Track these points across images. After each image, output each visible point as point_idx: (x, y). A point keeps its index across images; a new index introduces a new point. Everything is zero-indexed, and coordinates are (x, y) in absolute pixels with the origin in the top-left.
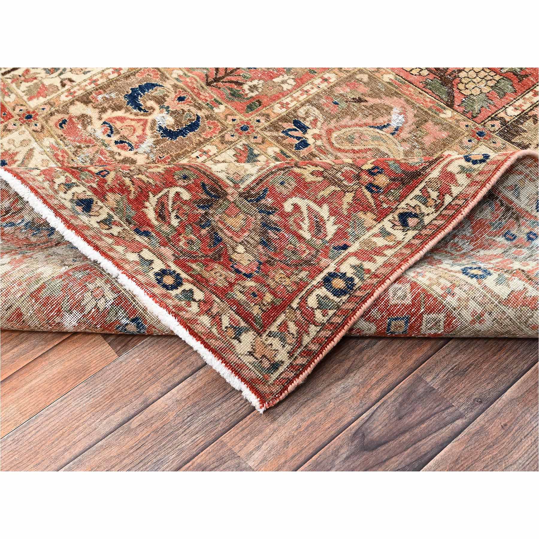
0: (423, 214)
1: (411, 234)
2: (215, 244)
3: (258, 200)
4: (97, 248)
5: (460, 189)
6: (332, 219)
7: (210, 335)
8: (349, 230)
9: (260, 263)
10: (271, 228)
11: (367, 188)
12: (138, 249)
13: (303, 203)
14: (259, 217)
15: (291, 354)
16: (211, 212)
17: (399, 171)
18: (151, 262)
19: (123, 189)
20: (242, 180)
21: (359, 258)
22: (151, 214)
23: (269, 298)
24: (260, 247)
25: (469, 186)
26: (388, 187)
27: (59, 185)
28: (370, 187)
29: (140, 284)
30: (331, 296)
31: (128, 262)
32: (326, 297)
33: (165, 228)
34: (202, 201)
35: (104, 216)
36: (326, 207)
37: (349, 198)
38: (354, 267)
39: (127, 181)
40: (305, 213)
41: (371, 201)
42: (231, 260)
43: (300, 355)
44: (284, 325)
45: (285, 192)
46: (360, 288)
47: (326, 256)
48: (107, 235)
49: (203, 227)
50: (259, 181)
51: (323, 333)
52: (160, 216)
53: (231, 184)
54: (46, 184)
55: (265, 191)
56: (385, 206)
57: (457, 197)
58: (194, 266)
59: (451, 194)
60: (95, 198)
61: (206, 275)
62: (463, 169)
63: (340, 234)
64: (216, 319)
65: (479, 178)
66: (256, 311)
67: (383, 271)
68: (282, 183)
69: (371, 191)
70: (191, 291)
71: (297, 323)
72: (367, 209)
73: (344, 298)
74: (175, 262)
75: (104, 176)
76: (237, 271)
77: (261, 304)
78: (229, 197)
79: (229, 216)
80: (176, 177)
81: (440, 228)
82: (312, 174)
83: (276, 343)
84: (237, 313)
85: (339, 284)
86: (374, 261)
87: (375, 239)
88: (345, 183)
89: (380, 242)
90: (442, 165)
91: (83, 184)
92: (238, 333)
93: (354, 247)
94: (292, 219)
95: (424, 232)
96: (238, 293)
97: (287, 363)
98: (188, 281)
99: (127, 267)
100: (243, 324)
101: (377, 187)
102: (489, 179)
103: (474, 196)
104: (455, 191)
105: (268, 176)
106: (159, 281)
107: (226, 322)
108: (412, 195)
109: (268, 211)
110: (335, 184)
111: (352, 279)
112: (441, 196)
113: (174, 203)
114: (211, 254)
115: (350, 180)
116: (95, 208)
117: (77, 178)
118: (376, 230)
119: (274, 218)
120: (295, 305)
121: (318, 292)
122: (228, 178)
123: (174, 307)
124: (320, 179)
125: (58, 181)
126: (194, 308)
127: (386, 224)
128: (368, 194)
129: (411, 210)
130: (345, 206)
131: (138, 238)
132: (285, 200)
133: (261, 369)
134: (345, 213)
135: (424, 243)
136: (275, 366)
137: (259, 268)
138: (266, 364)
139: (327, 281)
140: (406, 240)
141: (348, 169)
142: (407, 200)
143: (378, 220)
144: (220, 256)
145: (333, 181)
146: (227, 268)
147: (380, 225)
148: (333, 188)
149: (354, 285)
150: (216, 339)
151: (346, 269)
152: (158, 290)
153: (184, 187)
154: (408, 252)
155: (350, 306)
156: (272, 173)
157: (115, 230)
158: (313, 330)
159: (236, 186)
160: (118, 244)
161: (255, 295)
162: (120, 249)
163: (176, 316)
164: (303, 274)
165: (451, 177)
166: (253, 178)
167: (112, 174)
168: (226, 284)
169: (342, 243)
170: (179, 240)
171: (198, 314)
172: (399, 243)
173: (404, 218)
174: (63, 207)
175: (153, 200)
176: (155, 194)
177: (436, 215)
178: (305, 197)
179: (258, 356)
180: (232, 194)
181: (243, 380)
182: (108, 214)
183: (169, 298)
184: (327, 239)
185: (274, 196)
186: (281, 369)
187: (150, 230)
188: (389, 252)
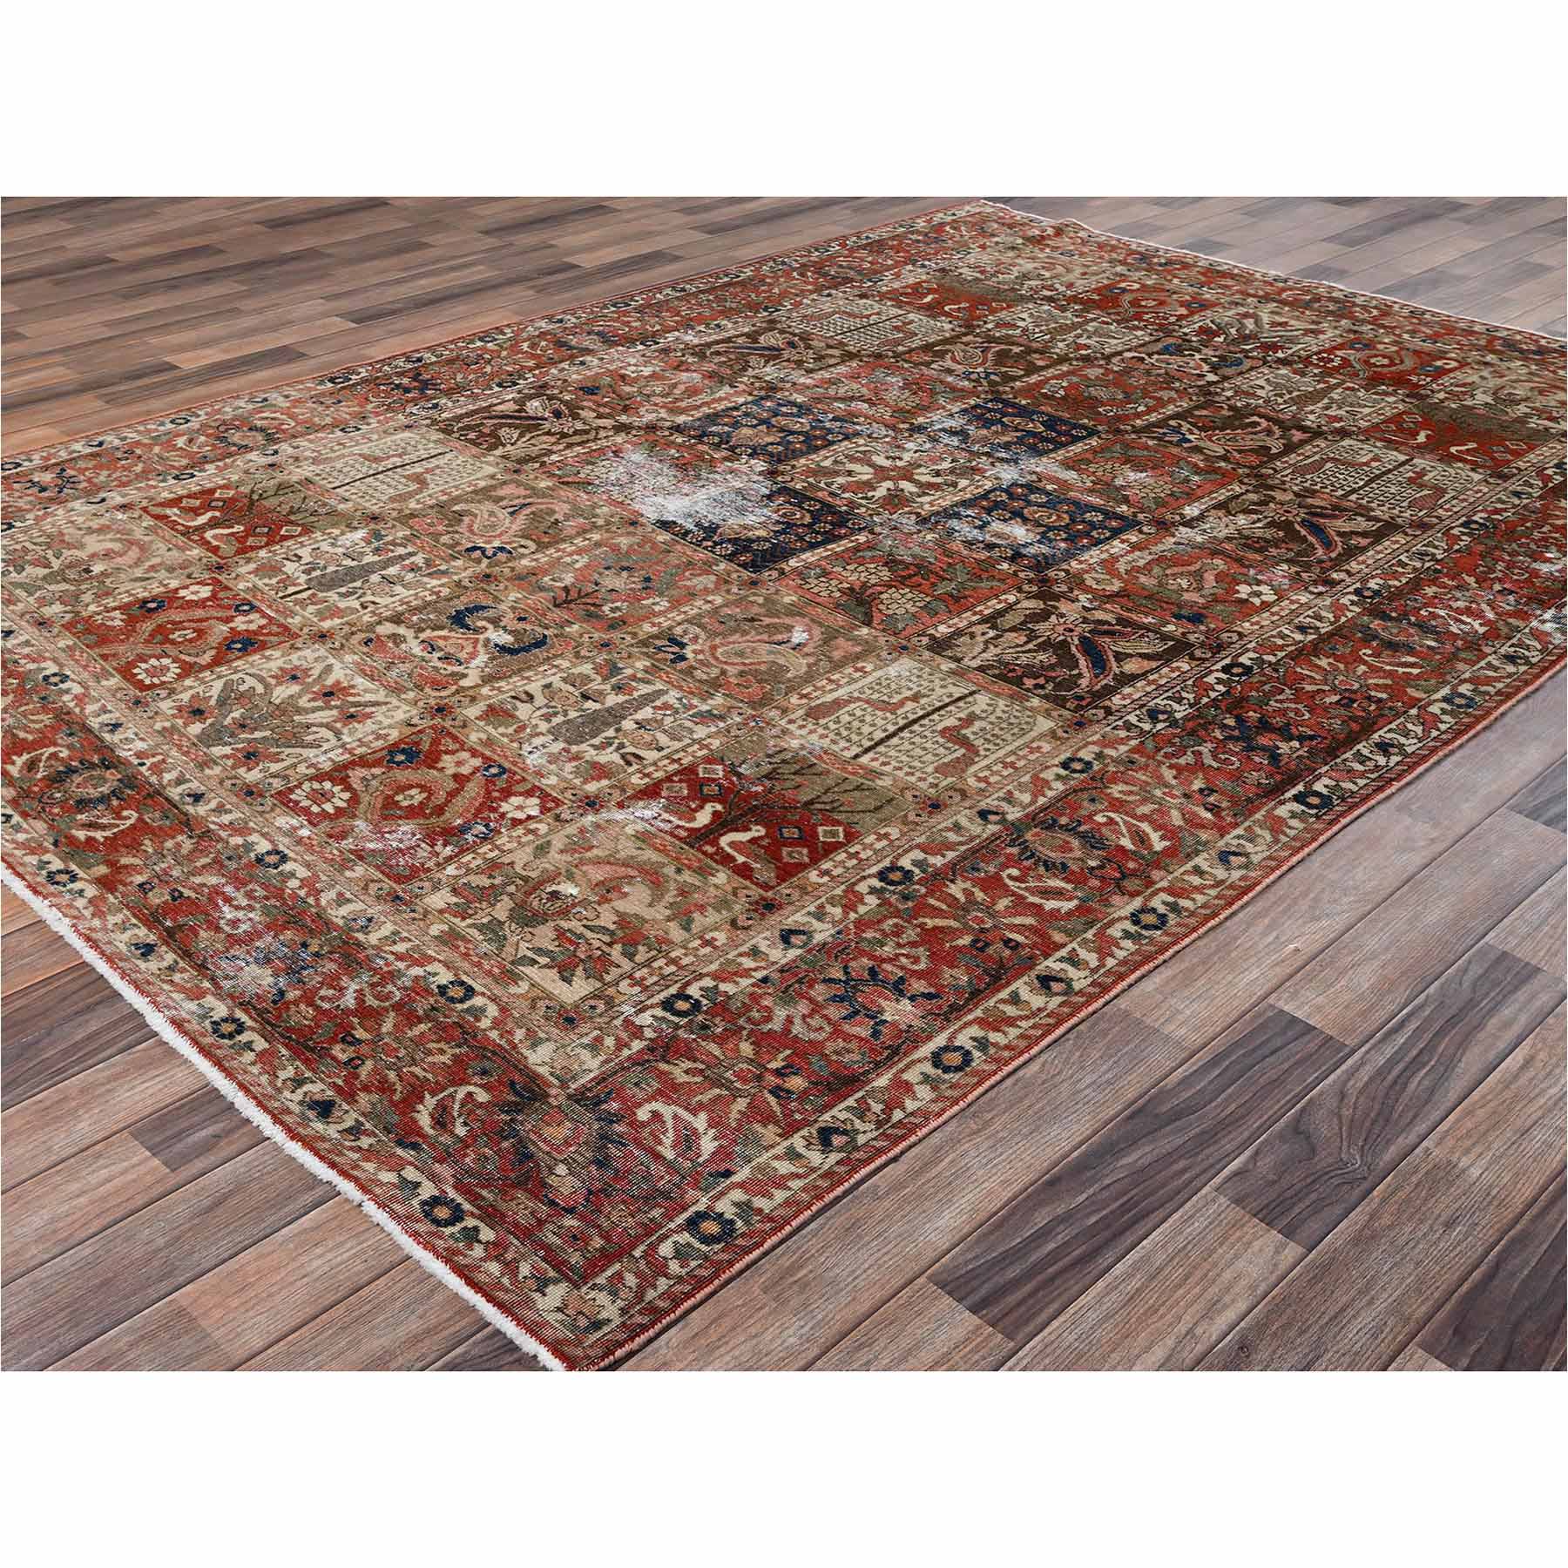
0: (857, 1132)
1: (834, 1157)
2: (521, 1162)
3: (598, 1104)
4: (333, 1165)
5: (917, 1104)
6: (712, 1132)
7: (499, 1286)
8: (737, 1149)
9: (590, 1192)
10: (612, 1142)
11: (771, 1092)
12: (398, 1166)
13: (667, 1111)
14: (596, 1127)
15: (624, 1311)
16: (520, 1118)
17: (824, 1073)
18: (417, 1185)
19: (384, 1087)
20: (574, 1078)
21: (746, 1193)
22: (424, 1120)
23: (598, 1242)
24: (593, 1168)
25: (933, 1101)
26: (805, 1092)
27: (284, 1081)
28: (776, 1091)
29: (395, 1216)
30: (697, 1244)
31: (382, 1184)
32: (689, 1245)
33: (445, 1139)
34: (509, 1104)
35: (349, 1123)
36: (703, 1116)
37: (741, 1104)
38: (736, 1204)
39: (392, 1075)
40: (670, 1123)
41: (777, 1109)
42: (544, 1185)
43: (640, 1312)
44: (619, 1276)
45: (640, 1095)
46: (743, 1235)
47: (696, 1185)
48: (351, 1148)
49: (506, 1138)
50: (601, 1080)
51: (678, 1288)
52: (438, 1123)
53: (556, 1082)
54: (264, 1079)
55: (609, 1093)
56: (798, 1116)
57: (912, 1114)
58: (484, 1193)
59: (903, 1109)
60: (338, 1100)
61: (503, 1206)
62: (926, 1078)
63: (722, 1153)
64: (511, 1268)
65: (949, 1093)
66: (575, 1258)
67: (782, 1212)
68: (636, 1084)
69: (778, 1097)
70: (476, 1229)
71: (638, 1274)
72: (768, 1118)
73: (717, 1247)
74: (455, 1187)
75: (357, 1067)
76: (552, 1203)
77: (583, 1250)
78: (551, 1100)
79: (549, 1125)
80: (470, 1071)
81: (880, 1152)
82: (687, 1072)
83: (602, 1298)
84: (544, 1259)
85: (711, 1227)
86: (771, 1197)
87: (776, 1164)
88: (738, 1085)
89: (784, 1167)
90: (894, 1070)
91: (322, 1080)
92: (542, 1285)
93: (742, 1174)
94: (648, 1130)
95: (856, 1155)
96: (550, 1235)
97: (617, 1321)
98: (472, 1214)
99: (378, 1191)
100: (552, 1274)
101: (788, 1091)
102: (965, 1095)
103: (939, 1115)
104: (910, 1105)
105: (616, 1073)
106: (427, 1214)
107: (525, 1269)
108: (842, 1106)
109: (611, 1119)
110: (721, 1086)
111: (732, 1222)
112: (889, 1109)
113: (462, 1105)
114: (513, 1175)
115: (745, 1081)
116: (337, 1113)
117: (313, 1070)
118: (779, 1150)
119: (619, 1128)
120: (637, 1253)
121: (676, 1237)
122: (552, 1074)
123: (446, 1249)
124: (698, 1079)
125: (283, 1075)
126: (478, 1251)
127: (798, 1141)
128: (772, 1100)
129: (838, 1124)
130: (734, 1115)
131: (399, 1151)
132: (640, 1105)
133: (574, 1327)
134: (734, 1125)
135: (854, 1170)
136: (597, 1325)
137: (587, 1200)
138: (583, 1322)
139: (692, 1224)
140: (826, 1167)
141: (744, 1066)
142: (834, 1112)
143: (785, 1135)
144: (527, 1179)
145: (717, 1082)
146: (536, 1197)
147: (786, 1143)
148: (717, 1091)
149: (733, 1230)
150: (507, 1291)
151: (725, 1207)
152: (423, 1227)
153: (481, 1086)
154: (825, 1184)
155: (725, 1256)
156: (623, 1069)
157: (365, 1142)
158: (663, 1284)
159: (564, 1085)
160: (368, 1160)
161: (575, 1238)
162: (370, 1167)
163: (447, 1261)
164: (656, 1213)
165: (908, 1087)
166: (592, 1075)
167: (369, 1064)
168: (533, 1222)
169: (723, 1167)
170: (465, 1155)
171: (484, 1260)
172: (813, 1170)
173: (825, 1136)
174: (288, 1112)
175: (430, 1101)
176: (433, 1094)
177: (875, 1134)
178: (669, 1101)
179: (570, 1312)
180: (556, 1096)
181: (543, 1341)
182: (357, 1121)
183: (441, 1238)
184: (701, 1160)
185: (624, 1100)
186: (606, 1329)
187: (420, 1140)
188: (796, 1184)
